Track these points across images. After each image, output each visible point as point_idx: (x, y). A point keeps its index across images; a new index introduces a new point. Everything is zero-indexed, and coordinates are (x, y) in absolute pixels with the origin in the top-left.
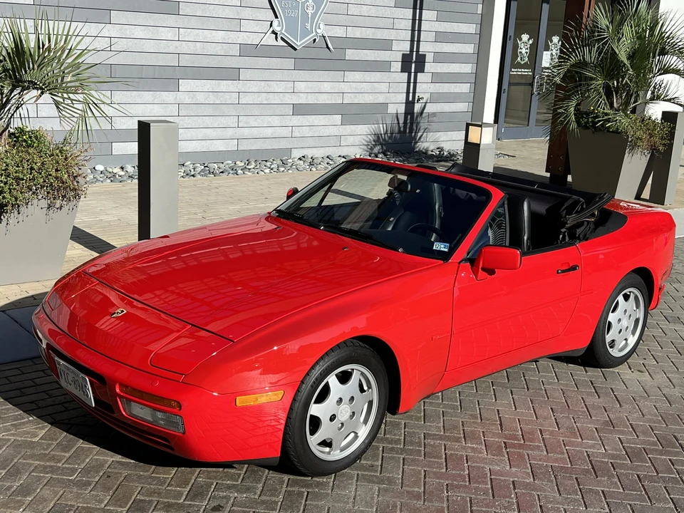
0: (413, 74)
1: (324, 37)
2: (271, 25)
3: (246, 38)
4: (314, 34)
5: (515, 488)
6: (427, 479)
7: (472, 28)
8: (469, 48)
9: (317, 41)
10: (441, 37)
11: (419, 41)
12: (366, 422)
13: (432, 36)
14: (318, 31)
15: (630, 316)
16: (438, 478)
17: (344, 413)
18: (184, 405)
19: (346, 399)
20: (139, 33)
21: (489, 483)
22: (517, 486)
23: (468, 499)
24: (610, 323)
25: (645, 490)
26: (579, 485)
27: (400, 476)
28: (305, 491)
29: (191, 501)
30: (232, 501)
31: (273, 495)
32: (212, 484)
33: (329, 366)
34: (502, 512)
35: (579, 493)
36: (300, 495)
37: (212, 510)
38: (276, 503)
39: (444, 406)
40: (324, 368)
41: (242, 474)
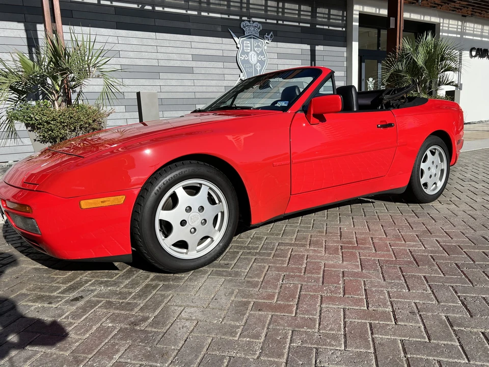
3: (227, 83)
5: (343, 276)
6: (268, 272)
12: (220, 229)
15: (437, 166)
16: (278, 271)
17: (194, 219)
18: (34, 208)
19: (195, 208)
21: (322, 273)
22: (346, 275)
23: (300, 286)
24: (422, 170)
25: (465, 274)
26: (402, 272)
27: (247, 271)
28: (161, 284)
29: (62, 294)
30: (95, 293)
31: (132, 288)
32: (90, 281)
33: (172, 177)
34: (329, 295)
35: (402, 278)
36: (155, 287)
37: (72, 300)
38: (131, 293)
39: (301, 227)
40: (167, 178)
41: (121, 273)
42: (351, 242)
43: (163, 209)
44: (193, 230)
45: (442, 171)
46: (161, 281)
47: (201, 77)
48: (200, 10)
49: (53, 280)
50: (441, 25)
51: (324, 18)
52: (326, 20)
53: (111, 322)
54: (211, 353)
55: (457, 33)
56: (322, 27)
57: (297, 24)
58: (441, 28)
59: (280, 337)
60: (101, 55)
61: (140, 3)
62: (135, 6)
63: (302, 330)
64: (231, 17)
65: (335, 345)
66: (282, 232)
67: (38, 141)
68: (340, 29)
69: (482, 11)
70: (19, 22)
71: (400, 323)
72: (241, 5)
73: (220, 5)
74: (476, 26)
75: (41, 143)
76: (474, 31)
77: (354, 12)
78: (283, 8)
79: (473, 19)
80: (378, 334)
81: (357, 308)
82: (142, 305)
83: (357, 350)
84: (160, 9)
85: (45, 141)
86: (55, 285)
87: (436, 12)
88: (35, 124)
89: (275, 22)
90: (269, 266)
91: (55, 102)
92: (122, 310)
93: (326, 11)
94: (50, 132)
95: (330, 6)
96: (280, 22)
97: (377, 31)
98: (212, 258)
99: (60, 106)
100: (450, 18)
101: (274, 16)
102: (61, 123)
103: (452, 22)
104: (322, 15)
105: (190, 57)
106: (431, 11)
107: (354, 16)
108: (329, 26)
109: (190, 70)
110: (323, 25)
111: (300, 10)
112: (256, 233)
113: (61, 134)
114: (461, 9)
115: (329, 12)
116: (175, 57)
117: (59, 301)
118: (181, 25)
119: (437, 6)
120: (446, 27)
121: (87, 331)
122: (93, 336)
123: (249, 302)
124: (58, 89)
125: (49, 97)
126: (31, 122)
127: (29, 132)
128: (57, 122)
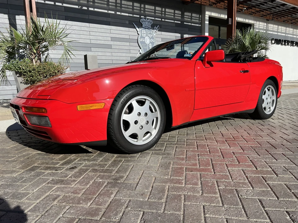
2: (139, 51)
6: (188, 153)
12: (155, 128)
15: (271, 98)
16: (193, 152)
17: (142, 120)
18: (48, 109)
19: (143, 114)
20: (100, 54)
21: (220, 153)
22: (235, 153)
23: (210, 159)
24: (263, 99)
26: (268, 152)
27: (174, 152)
28: (123, 159)
29: (62, 165)
30: (83, 165)
31: (106, 162)
32: (77, 159)
33: (130, 94)
34: (230, 163)
35: (270, 155)
36: (120, 161)
37: (70, 169)
38: (106, 165)
39: (197, 131)
40: (128, 94)
41: (95, 155)
42: (230, 138)
43: (125, 113)
44: (141, 127)
45: (273, 101)
46: (123, 158)
47: (116, 51)
48: (116, 11)
49: (52, 159)
50: (255, 25)
51: (188, 18)
52: (190, 20)
53: (101, 179)
54: (171, 193)
55: (264, 30)
56: (187, 24)
57: (173, 21)
58: (255, 26)
59: (210, 184)
60: (63, 32)
61: (80, 5)
62: (77, 7)
63: (222, 180)
64: (134, 16)
65: (246, 187)
66: (186, 134)
67: (23, 83)
68: (198, 25)
69: (278, 17)
70: (5, 13)
71: (279, 176)
72: (140, 9)
73: (128, 8)
74: (274, 26)
75: (25, 84)
76: (273, 29)
77: (206, 16)
78: (165, 12)
79: (273, 22)
80: (269, 181)
81: (250, 169)
82: (116, 170)
83: (261, 189)
84: (92, 9)
85: (27, 83)
86: (55, 161)
87: (252, 18)
88: (22, 72)
89: (160, 19)
90: (187, 150)
91: (33, 60)
92: (105, 173)
93: (190, 14)
94: (31, 78)
95: (192, 12)
96: (163, 20)
97: (218, 28)
98: (151, 145)
99: (36, 62)
100: (260, 21)
101: (160, 16)
102: (38, 72)
103: (261, 23)
104: (187, 17)
105: (110, 39)
106: (249, 17)
107: (206, 18)
108: (191, 23)
109: (109, 47)
110: (188, 23)
111: (174, 13)
112: (170, 134)
113: (38, 79)
114: (266, 16)
115: (192, 15)
116: (101, 38)
117: (62, 170)
118: (105, 19)
119: (253, 13)
120: (258, 26)
121: (88, 184)
122: (92, 186)
123: (183, 168)
124: (35, 52)
125: (30, 57)
126: (20, 71)
127: (17, 78)
128: (36, 71)
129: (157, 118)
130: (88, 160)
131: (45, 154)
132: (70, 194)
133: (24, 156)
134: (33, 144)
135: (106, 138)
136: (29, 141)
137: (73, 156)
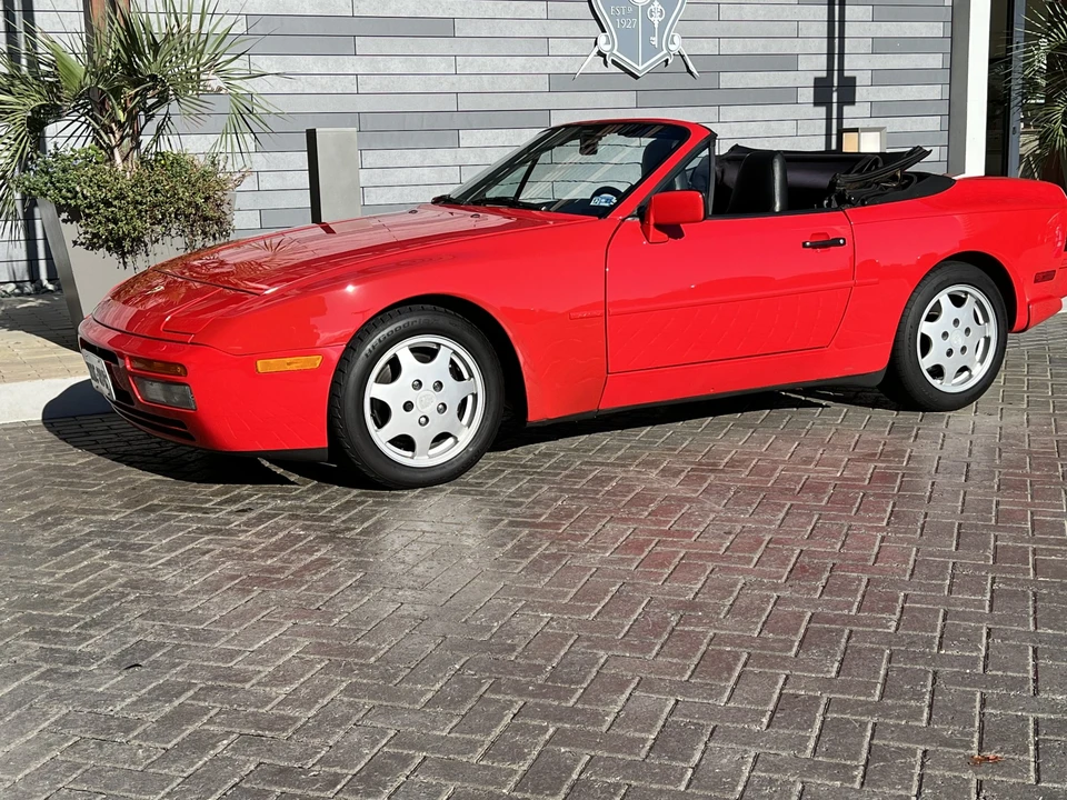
0: (835, 106)
1: (682, 56)
2: (596, 44)
3: (557, 64)
4: (665, 51)
5: (663, 500)
7: (937, 29)
8: (936, 61)
9: (670, 62)
10: (880, 46)
11: (842, 54)
12: (469, 425)
13: (866, 45)
14: (671, 47)
15: (968, 331)
17: (426, 402)
18: (190, 369)
19: (428, 384)
20: (396, 65)
22: (668, 499)
24: (924, 336)
28: (371, 500)
29: (218, 505)
30: (269, 506)
31: (325, 503)
32: (257, 494)
33: (392, 331)
34: (624, 516)
36: (361, 503)
37: (238, 511)
38: (324, 508)
39: (639, 442)
40: (385, 332)
41: (303, 488)
42: (714, 464)
43: (378, 380)
44: (423, 420)
45: (988, 340)
46: (371, 497)
47: (477, 46)
49: (195, 493)
53: (303, 530)
66: (599, 447)
67: (82, 244)
75: (87, 249)
80: (662, 547)
82: (344, 518)
85: (95, 243)
86: (201, 497)
88: (81, 205)
90: (550, 487)
91: (116, 151)
92: (316, 521)
94: (111, 226)
99: (125, 159)
102: (136, 203)
113: (135, 229)
117: (218, 512)
121: (273, 536)
122: (281, 540)
124: (122, 117)
125: (101, 138)
126: (73, 202)
127: (63, 225)
128: (128, 202)
129: (475, 396)
130: (283, 498)
131: (173, 483)
132: (234, 548)
133: (122, 484)
134: (137, 458)
135: (323, 442)
136: (122, 449)
137: (246, 489)
